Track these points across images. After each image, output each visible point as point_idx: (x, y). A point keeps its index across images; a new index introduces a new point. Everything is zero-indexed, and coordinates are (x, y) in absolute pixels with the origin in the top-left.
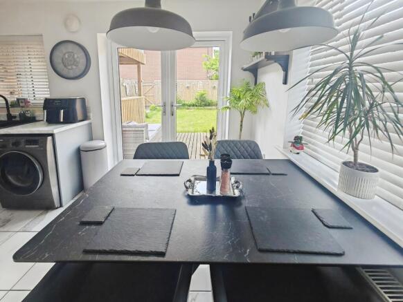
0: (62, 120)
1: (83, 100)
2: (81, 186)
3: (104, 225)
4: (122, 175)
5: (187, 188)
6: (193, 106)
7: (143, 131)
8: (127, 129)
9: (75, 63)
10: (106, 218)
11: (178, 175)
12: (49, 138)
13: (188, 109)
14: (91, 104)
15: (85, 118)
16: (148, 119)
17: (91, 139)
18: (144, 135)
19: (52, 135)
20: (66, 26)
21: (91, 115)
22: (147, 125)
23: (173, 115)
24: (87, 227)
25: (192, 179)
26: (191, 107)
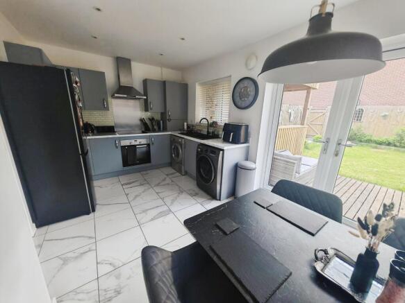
0: (231, 140)
1: (247, 127)
2: (233, 193)
3: (227, 237)
4: (255, 203)
5: (316, 258)
6: (389, 144)
7: (294, 163)
8: (279, 158)
9: (247, 95)
10: (231, 233)
11: (313, 235)
12: (221, 152)
13: (376, 148)
14: (252, 130)
15: (246, 141)
16: (307, 151)
17: (247, 159)
18: (295, 168)
19: (223, 150)
20: (246, 65)
21: (251, 140)
22: (300, 159)
23: (336, 155)
24: (218, 230)
25: (331, 252)
26: (383, 147)
